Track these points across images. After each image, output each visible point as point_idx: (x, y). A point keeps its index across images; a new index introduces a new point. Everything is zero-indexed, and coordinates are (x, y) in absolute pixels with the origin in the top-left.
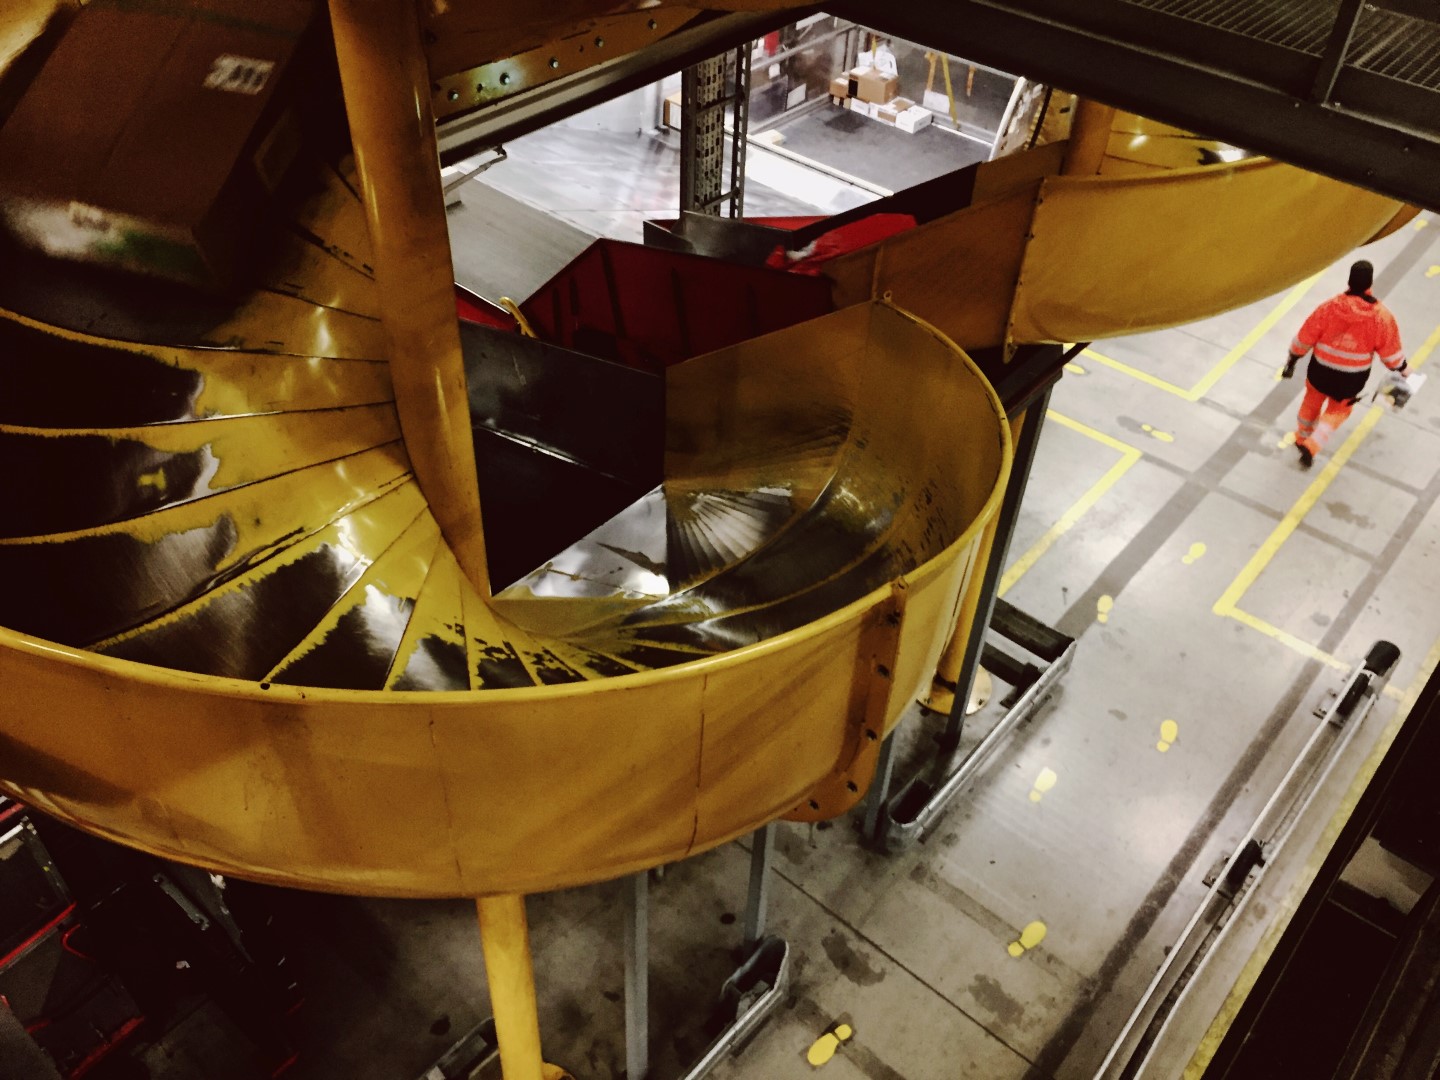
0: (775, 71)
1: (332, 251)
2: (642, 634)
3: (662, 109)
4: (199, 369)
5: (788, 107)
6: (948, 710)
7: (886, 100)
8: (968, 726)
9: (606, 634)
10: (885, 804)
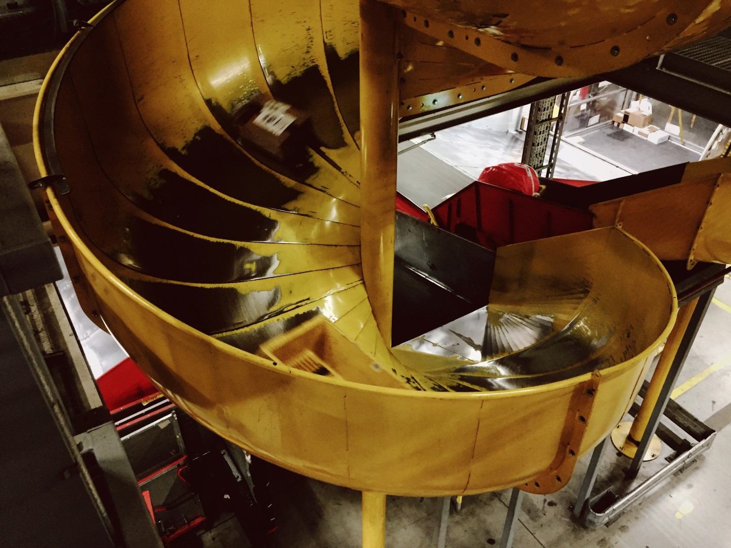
0: (584, 107)
1: (345, 174)
2: (462, 378)
3: (520, 122)
4: (278, 220)
5: (588, 125)
6: (633, 456)
7: (644, 126)
8: (644, 467)
9: (445, 375)
10: (588, 500)
